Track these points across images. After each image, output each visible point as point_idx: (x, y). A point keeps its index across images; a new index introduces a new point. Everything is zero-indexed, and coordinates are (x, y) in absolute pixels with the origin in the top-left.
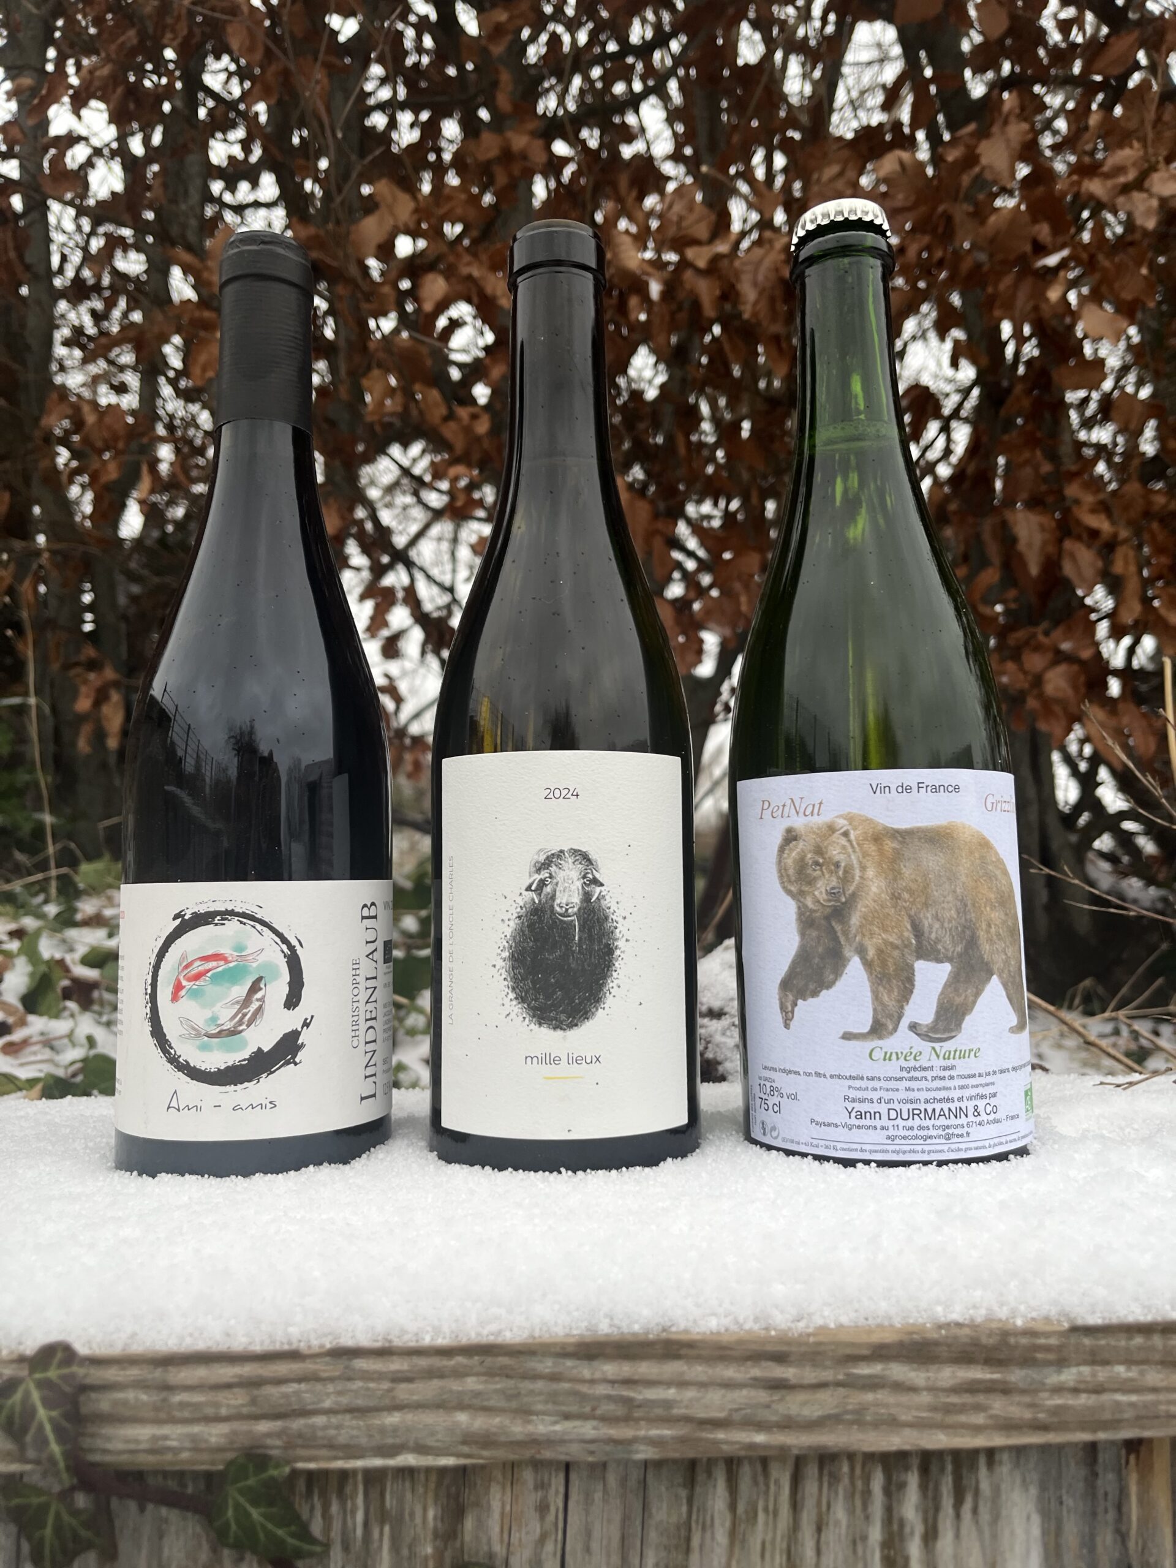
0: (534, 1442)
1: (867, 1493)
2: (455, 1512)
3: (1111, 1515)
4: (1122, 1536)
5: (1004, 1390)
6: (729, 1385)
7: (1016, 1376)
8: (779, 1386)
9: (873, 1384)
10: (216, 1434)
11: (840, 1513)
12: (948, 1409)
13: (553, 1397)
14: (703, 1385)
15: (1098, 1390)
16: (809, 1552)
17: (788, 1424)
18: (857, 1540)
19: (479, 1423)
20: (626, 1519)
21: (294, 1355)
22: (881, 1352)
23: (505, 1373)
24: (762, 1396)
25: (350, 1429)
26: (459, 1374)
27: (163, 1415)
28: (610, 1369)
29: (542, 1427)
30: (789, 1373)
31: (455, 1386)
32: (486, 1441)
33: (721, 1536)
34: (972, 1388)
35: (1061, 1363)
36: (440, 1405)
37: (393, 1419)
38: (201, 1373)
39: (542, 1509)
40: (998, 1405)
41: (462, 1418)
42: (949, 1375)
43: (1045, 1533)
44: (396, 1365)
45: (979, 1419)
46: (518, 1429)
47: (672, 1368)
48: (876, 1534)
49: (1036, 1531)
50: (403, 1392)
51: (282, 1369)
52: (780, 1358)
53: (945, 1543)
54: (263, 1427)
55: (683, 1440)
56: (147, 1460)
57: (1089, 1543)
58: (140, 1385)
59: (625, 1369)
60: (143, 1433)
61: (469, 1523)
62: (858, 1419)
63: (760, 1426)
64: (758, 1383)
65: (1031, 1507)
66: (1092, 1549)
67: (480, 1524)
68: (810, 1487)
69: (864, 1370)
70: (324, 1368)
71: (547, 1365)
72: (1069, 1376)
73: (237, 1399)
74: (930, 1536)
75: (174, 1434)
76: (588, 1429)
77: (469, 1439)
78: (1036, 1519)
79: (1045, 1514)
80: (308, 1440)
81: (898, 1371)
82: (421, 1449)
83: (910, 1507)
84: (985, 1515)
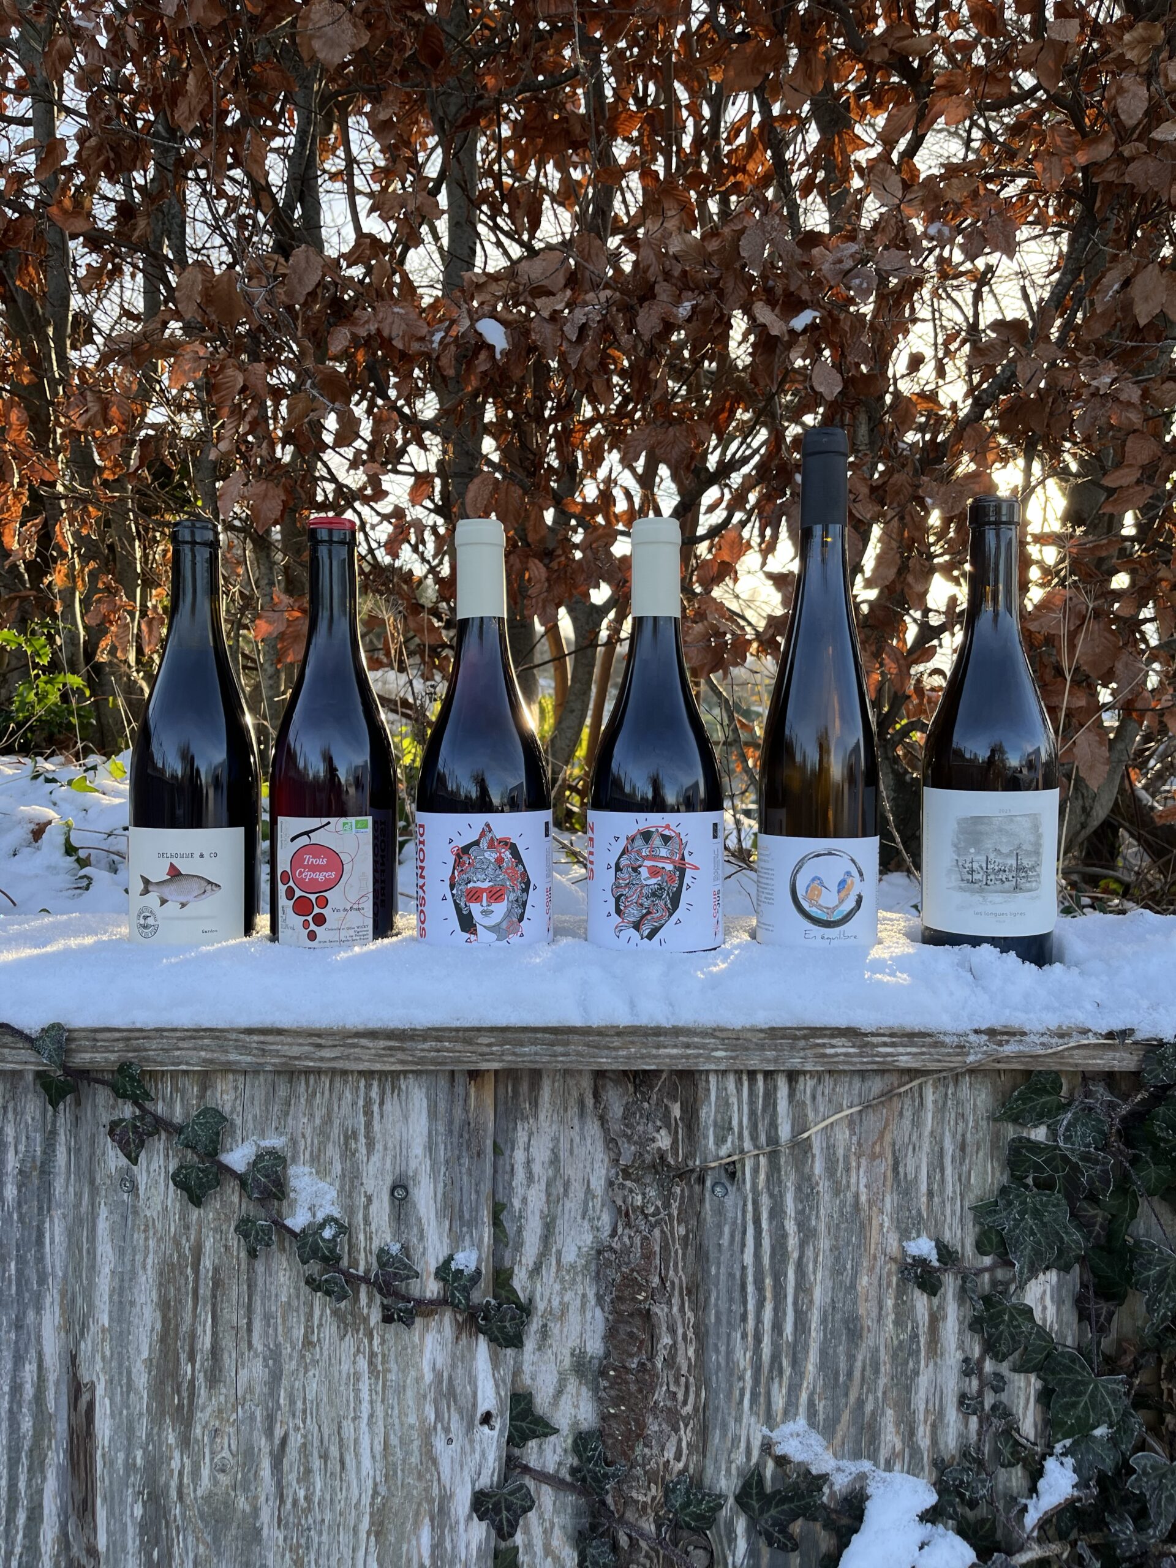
0: (229, 1063)
1: (358, 1088)
2: (204, 1089)
3: (461, 1103)
4: (466, 1110)
5: (403, 1049)
6: (300, 1045)
7: (408, 1045)
8: (319, 1046)
9: (355, 1046)
10: (112, 1057)
11: (348, 1094)
12: (380, 1056)
13: (236, 1048)
14: (290, 1045)
15: (438, 1051)
16: (336, 1108)
17: (322, 1059)
18: (354, 1103)
19: (209, 1056)
20: (268, 1093)
21: (141, 1030)
22: (358, 1035)
23: (217, 1038)
24: (312, 1049)
25: (162, 1056)
26: (202, 1038)
27: (94, 1049)
28: (255, 1038)
29: (232, 1057)
30: (322, 1042)
31: (200, 1042)
32: (211, 1061)
33: (303, 1100)
34: (390, 1048)
35: (425, 1040)
36: (195, 1049)
37: (177, 1053)
38: (108, 1035)
39: (236, 1088)
40: (400, 1055)
41: (203, 1053)
42: (382, 1043)
43: (429, 1106)
44: (178, 1034)
45: (392, 1060)
46: (223, 1058)
47: (279, 1038)
48: (361, 1103)
49: (425, 1105)
50: (181, 1044)
51: (137, 1034)
52: (319, 1036)
53: (388, 1106)
54: (130, 1055)
55: (283, 1064)
56: (89, 1067)
57: (450, 1112)
58: (86, 1038)
59: (262, 1038)
60: (87, 1056)
61: (209, 1093)
62: (347, 1057)
63: (312, 1060)
64: (310, 1044)
65: (423, 1096)
66: (451, 1114)
67: (213, 1094)
68: (337, 1084)
69: (350, 1041)
70: (152, 1034)
71: (234, 1036)
72: (427, 1046)
73: (121, 1045)
74: (382, 1104)
75: (99, 1057)
76: (249, 1059)
77: (205, 1060)
78: (425, 1101)
79: (428, 1098)
80: (147, 1060)
81: (364, 1042)
82: (187, 1064)
83: (375, 1093)
84: (403, 1098)
